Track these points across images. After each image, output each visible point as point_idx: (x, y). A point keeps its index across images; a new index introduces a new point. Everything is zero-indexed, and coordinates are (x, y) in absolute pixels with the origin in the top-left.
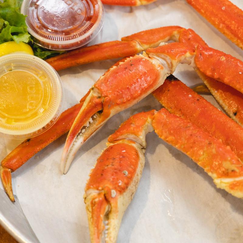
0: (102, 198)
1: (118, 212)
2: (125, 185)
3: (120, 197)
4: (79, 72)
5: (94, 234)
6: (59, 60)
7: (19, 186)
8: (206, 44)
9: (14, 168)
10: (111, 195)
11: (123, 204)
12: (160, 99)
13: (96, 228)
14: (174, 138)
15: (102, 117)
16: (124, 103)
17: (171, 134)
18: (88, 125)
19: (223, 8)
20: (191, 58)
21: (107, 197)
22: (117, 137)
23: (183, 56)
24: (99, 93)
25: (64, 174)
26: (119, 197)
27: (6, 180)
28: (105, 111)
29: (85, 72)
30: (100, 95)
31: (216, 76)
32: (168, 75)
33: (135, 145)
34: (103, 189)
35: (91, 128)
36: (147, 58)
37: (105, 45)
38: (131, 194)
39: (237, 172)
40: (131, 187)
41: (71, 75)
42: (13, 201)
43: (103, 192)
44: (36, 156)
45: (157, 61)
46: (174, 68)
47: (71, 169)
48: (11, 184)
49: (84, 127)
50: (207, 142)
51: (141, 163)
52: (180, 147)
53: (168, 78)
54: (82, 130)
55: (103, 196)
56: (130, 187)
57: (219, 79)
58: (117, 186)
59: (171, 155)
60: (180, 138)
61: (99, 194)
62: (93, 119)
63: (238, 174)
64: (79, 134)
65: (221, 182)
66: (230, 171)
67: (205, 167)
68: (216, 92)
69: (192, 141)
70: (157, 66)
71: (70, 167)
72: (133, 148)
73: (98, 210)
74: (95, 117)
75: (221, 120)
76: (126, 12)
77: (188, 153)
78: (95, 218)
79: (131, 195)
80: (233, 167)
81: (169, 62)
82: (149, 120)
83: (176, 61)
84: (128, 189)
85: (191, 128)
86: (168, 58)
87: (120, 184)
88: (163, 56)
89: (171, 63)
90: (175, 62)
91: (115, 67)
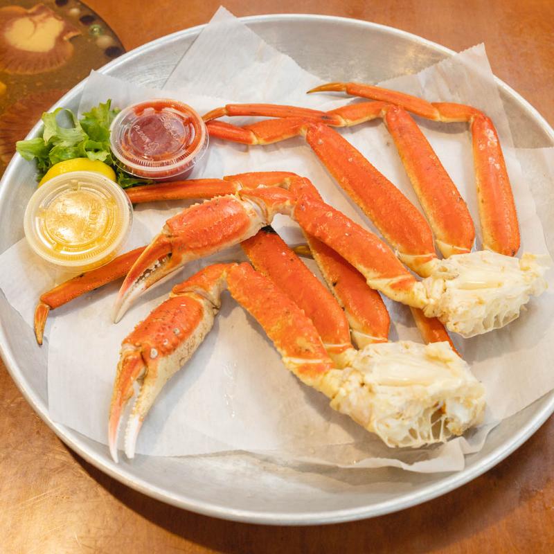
0: (137, 356)
1: (156, 377)
2: (172, 347)
3: (163, 360)
4: (167, 209)
5: (116, 399)
6: (144, 190)
7: (56, 327)
8: (321, 198)
9: (53, 304)
10: (150, 354)
11: (166, 370)
12: (248, 253)
13: (120, 392)
14: (247, 299)
15: (171, 262)
16: (199, 248)
17: (245, 294)
18: (153, 268)
19: (350, 160)
20: (291, 207)
21: (144, 357)
22: (184, 288)
23: (281, 204)
24: (169, 231)
25: (115, 323)
26: (161, 359)
27: (40, 318)
28: (175, 254)
29: (172, 209)
30: (169, 234)
31: (317, 233)
32: (263, 226)
33: (202, 302)
34: (140, 346)
35: (157, 273)
36: (238, 200)
37: (202, 182)
38: (180, 358)
39: (312, 353)
40: (182, 350)
41: (156, 211)
42: (40, 344)
43: (141, 349)
44: (88, 297)
45: (249, 206)
46: (270, 217)
47: (124, 318)
48: (44, 324)
49: (148, 271)
50: (285, 310)
51: (203, 324)
52: (252, 311)
53: (263, 229)
54: (145, 273)
55: (139, 355)
56: (178, 350)
57: (319, 237)
58: (160, 345)
59: (247, 322)
60: (255, 301)
61: (136, 351)
62: (161, 262)
63: (312, 355)
64: (141, 278)
65: (290, 362)
66: (303, 350)
67: (275, 340)
68: (318, 254)
69: (267, 305)
70: (248, 211)
71: (124, 316)
72: (198, 304)
73: (129, 370)
74: (163, 260)
75: (313, 288)
76: (240, 151)
77: (261, 320)
78: (122, 380)
79: (180, 361)
80: (308, 346)
81: (264, 209)
82: (225, 274)
83: (272, 208)
84: (176, 351)
85: (271, 291)
86: (263, 203)
87: (165, 344)
88: (257, 199)
89: (266, 210)
90: (270, 210)
91: (197, 204)
